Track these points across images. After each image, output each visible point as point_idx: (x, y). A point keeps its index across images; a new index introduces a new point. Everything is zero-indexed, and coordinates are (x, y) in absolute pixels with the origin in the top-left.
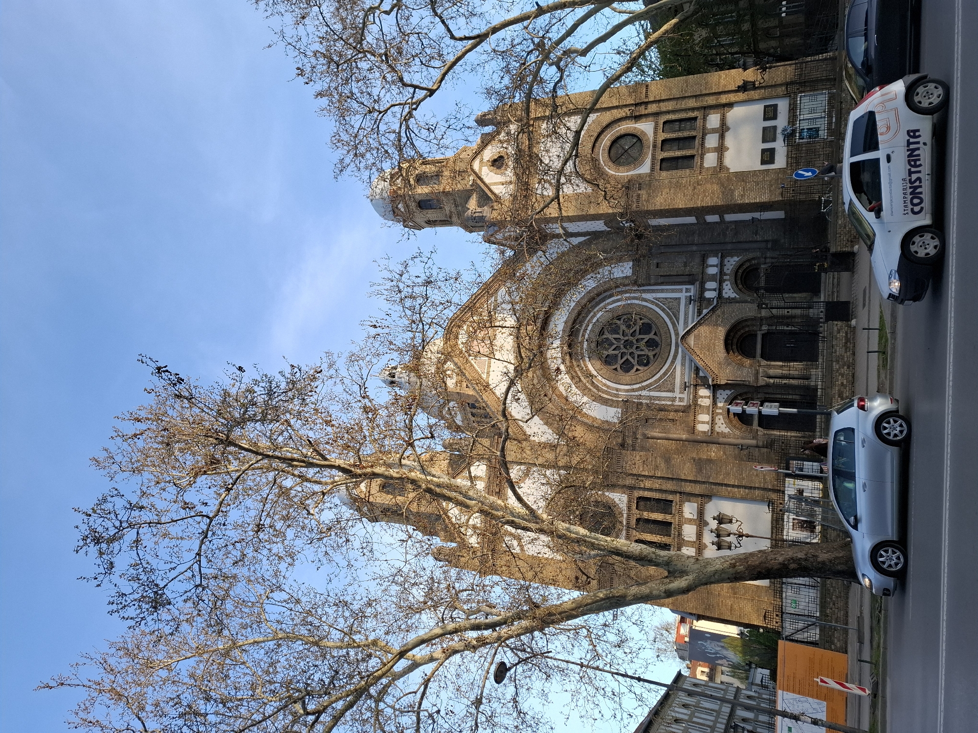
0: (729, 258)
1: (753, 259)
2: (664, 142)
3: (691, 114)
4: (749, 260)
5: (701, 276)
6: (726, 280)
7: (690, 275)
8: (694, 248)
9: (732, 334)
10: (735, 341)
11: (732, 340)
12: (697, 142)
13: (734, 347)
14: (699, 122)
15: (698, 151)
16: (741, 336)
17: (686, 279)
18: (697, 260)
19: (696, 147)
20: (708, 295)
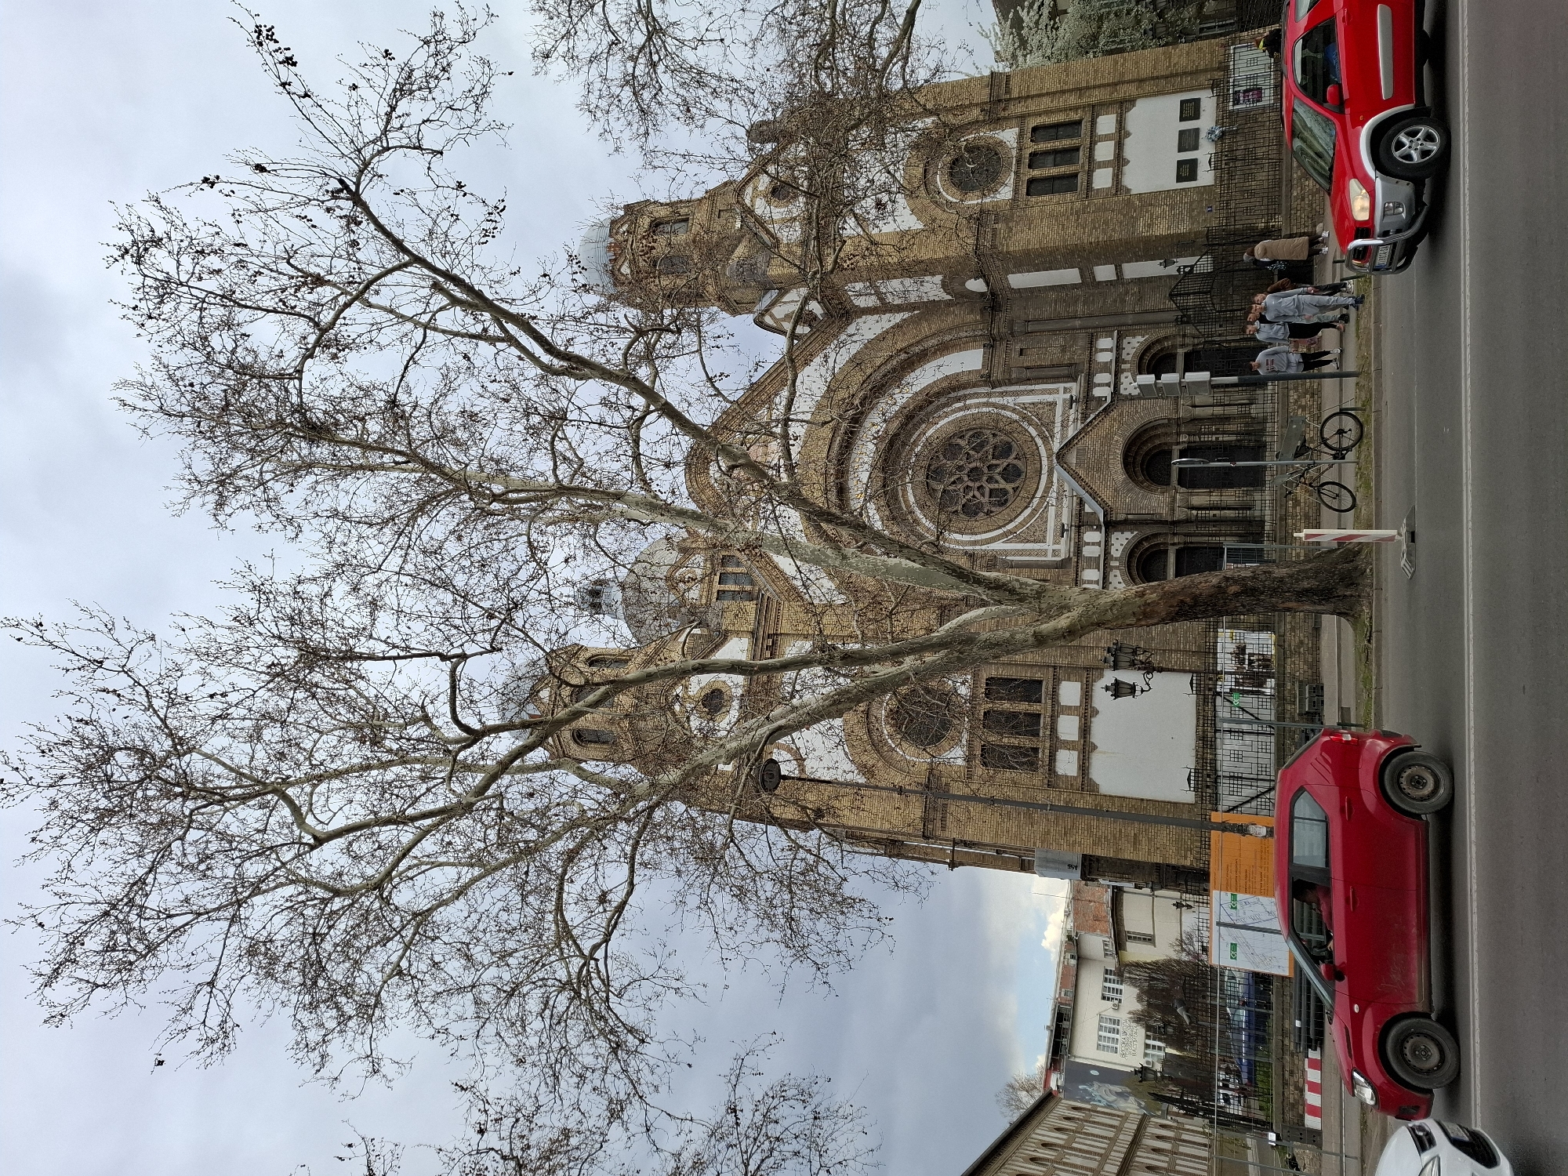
0: (1129, 339)
1: (1166, 338)
2: (1033, 155)
3: (1074, 116)
4: (1158, 341)
5: (1086, 366)
6: (1124, 371)
7: (1070, 365)
8: (1077, 323)
9: (1134, 449)
10: (1139, 459)
11: (1135, 458)
12: (1082, 155)
13: (1138, 469)
14: (1085, 127)
15: (1083, 167)
16: (1147, 454)
17: (1065, 371)
18: (1082, 342)
19: (1081, 161)
20: (1098, 392)
